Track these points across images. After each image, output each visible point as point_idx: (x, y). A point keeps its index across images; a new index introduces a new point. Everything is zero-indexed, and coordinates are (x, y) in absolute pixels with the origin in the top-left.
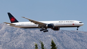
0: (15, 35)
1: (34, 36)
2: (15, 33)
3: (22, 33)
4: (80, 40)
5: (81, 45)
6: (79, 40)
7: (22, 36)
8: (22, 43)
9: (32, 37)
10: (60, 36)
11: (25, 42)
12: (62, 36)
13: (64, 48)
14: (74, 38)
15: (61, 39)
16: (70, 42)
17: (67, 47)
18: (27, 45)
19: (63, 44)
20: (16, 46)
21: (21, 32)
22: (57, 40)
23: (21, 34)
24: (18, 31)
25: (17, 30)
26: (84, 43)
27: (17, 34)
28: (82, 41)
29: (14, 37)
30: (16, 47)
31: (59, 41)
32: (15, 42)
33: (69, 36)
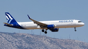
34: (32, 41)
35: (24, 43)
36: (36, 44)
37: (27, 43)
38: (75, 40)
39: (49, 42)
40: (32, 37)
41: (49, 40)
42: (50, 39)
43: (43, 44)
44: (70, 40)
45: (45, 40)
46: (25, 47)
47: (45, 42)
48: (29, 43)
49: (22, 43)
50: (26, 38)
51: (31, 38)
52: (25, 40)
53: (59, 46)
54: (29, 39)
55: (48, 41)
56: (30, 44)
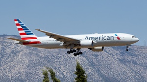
0: (8, 55)
1: (43, 56)
2: (8, 51)
3: (22, 50)
4: (130, 62)
5: (133, 70)
6: (128, 62)
7: (22, 56)
8: (22, 70)
9: (41, 57)
10: (93, 55)
11: (28, 67)
12: (98, 56)
13: (101, 76)
14: (119, 57)
15: (94, 60)
16: (112, 65)
17: (106, 75)
18: (30, 73)
19: (99, 70)
20: (10, 75)
21: (20, 49)
22: (87, 61)
23: (19, 52)
24: (13, 47)
25: (11, 45)
26: (138, 67)
27: (12, 52)
28: (135, 63)
29: (7, 59)
30: (10, 77)
31: (92, 64)
32: (9, 68)
33: (110, 54)
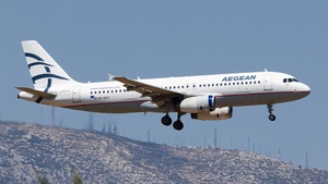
34: (53, 156)
35: (21, 166)
36: (72, 167)
37: (32, 163)
38: (236, 152)
39: (125, 158)
40: (52, 138)
41: (127, 152)
42: (130, 148)
43: (102, 170)
44: (217, 149)
45: (108, 150)
46: (25, 179)
47: (108, 158)
48: (40, 166)
49: (12, 163)
50: (29, 141)
51: (48, 141)
52: (22, 151)
53: (171, 178)
54: (39, 148)
55: (121, 155)
56: (46, 170)
